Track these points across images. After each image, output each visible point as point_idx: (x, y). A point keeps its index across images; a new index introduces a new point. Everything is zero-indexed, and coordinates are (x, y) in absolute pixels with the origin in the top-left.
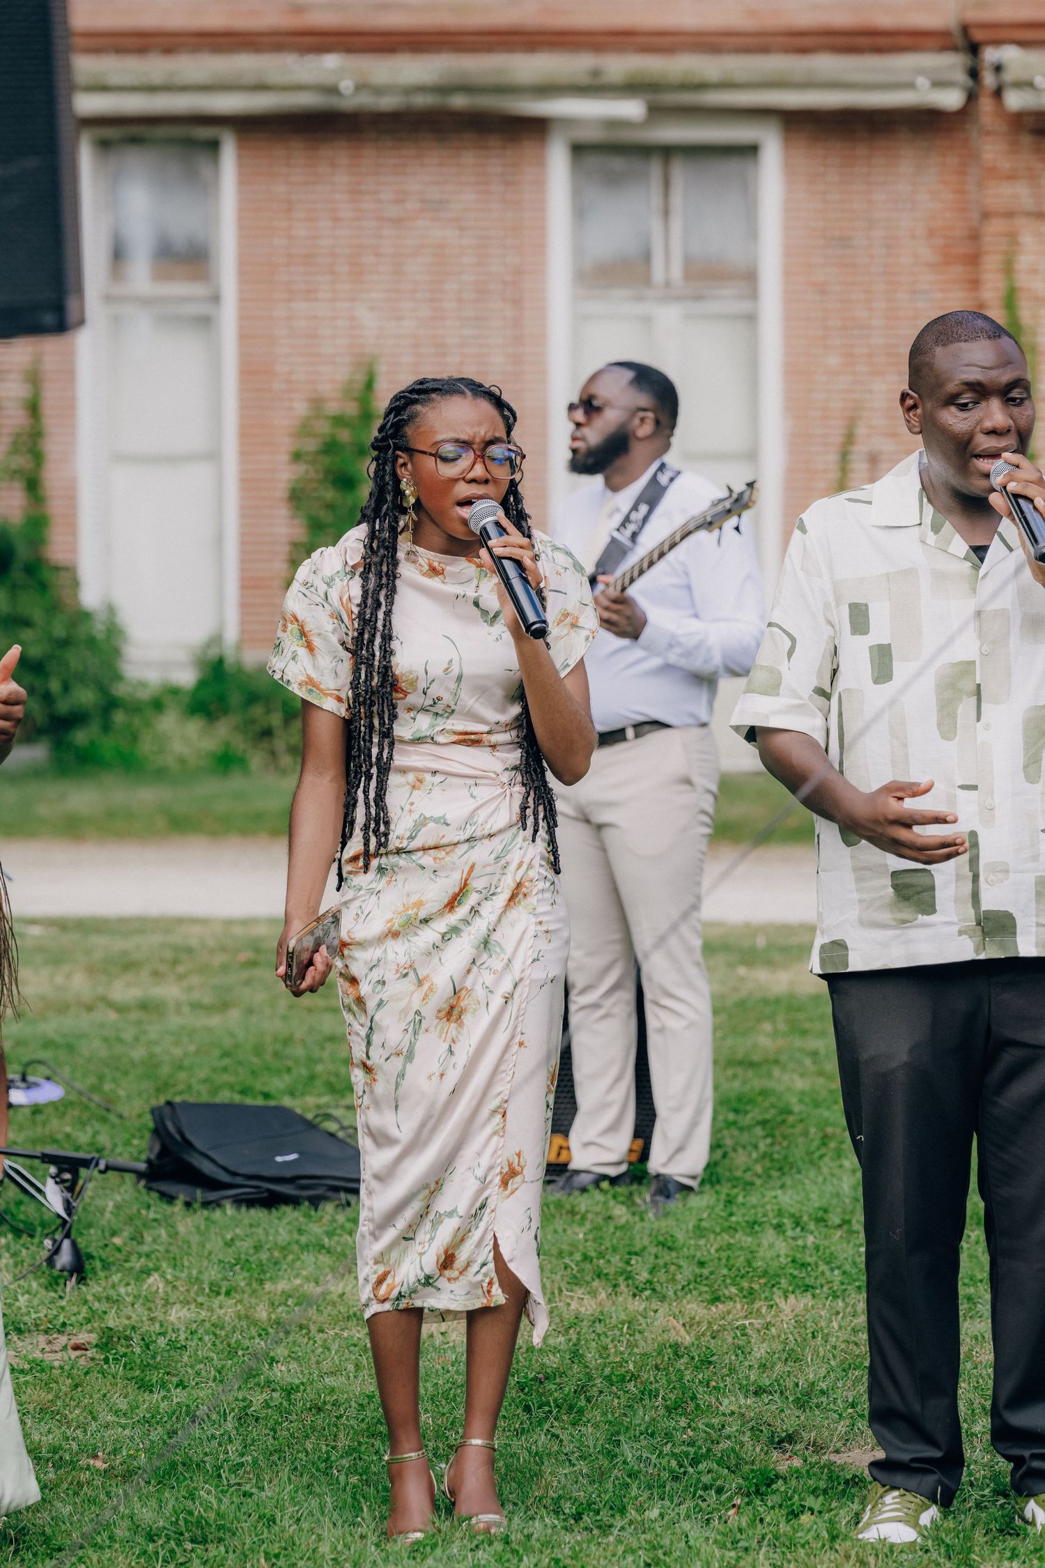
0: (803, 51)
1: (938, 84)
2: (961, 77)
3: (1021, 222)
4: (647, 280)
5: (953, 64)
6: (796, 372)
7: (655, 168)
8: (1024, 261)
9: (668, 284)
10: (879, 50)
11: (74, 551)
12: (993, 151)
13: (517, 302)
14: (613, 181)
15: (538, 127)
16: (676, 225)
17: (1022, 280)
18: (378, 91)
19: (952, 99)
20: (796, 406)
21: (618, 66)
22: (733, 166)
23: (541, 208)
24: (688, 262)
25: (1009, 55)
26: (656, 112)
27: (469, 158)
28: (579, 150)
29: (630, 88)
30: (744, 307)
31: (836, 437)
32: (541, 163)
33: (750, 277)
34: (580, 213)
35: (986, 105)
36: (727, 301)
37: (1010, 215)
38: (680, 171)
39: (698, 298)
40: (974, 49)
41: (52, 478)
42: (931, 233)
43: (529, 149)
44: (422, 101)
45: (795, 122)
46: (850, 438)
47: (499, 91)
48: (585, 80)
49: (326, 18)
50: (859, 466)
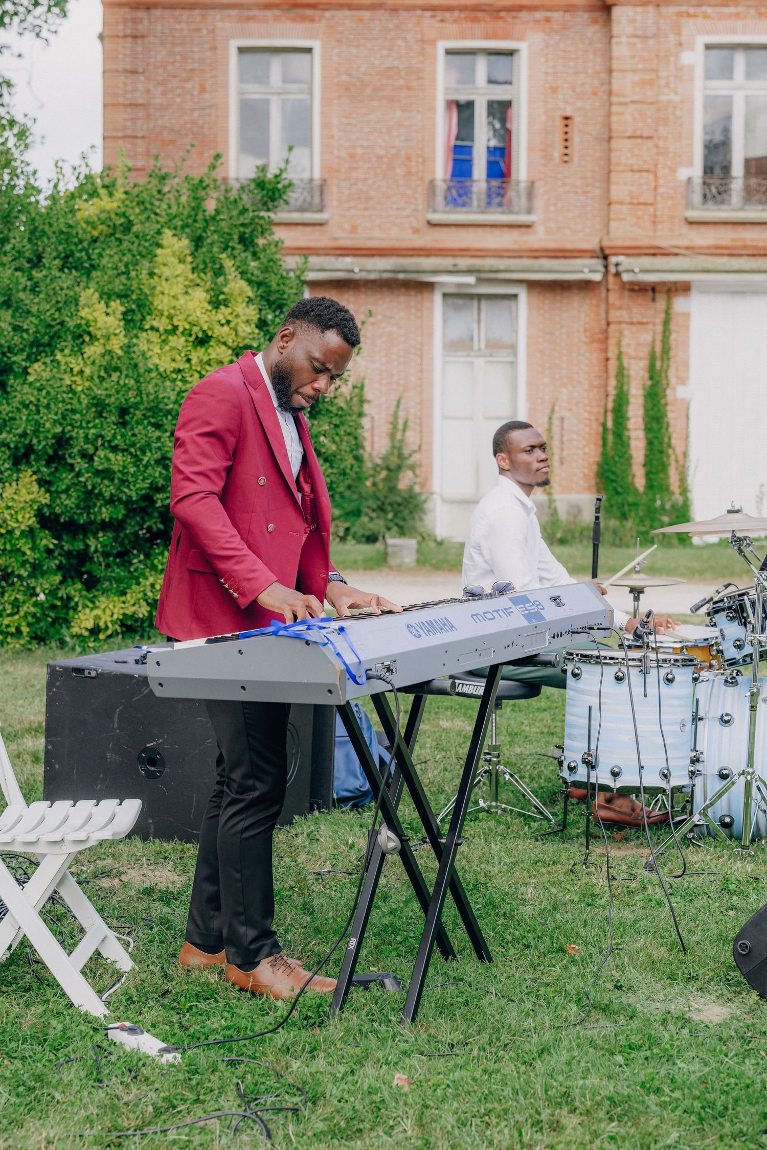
0: (536, 257)
1: (591, 271)
2: (603, 269)
3: (623, 326)
4: (472, 349)
5: (598, 263)
6: (530, 385)
7: (475, 303)
8: (625, 342)
9: (479, 349)
10: (565, 257)
12: (613, 297)
13: (421, 356)
14: (458, 308)
15: (429, 286)
16: (483, 326)
17: (623, 349)
18: (369, 271)
19: (597, 277)
20: (531, 398)
21: (464, 263)
22: (506, 303)
23: (431, 319)
24: (487, 341)
25: (621, 259)
26: (480, 281)
27: (402, 299)
28: (445, 295)
29: (469, 271)
30: (510, 359)
31: (547, 411)
32: (432, 301)
33: (513, 348)
34: (445, 321)
35: (611, 279)
36: (503, 356)
37: (620, 323)
38: (484, 304)
39: (491, 356)
40: (605, 257)
42: (585, 330)
43: (426, 295)
44: (386, 276)
45: (532, 285)
46: (553, 411)
47: (417, 272)
48: (451, 268)
49: (346, 242)
50: (556, 422)
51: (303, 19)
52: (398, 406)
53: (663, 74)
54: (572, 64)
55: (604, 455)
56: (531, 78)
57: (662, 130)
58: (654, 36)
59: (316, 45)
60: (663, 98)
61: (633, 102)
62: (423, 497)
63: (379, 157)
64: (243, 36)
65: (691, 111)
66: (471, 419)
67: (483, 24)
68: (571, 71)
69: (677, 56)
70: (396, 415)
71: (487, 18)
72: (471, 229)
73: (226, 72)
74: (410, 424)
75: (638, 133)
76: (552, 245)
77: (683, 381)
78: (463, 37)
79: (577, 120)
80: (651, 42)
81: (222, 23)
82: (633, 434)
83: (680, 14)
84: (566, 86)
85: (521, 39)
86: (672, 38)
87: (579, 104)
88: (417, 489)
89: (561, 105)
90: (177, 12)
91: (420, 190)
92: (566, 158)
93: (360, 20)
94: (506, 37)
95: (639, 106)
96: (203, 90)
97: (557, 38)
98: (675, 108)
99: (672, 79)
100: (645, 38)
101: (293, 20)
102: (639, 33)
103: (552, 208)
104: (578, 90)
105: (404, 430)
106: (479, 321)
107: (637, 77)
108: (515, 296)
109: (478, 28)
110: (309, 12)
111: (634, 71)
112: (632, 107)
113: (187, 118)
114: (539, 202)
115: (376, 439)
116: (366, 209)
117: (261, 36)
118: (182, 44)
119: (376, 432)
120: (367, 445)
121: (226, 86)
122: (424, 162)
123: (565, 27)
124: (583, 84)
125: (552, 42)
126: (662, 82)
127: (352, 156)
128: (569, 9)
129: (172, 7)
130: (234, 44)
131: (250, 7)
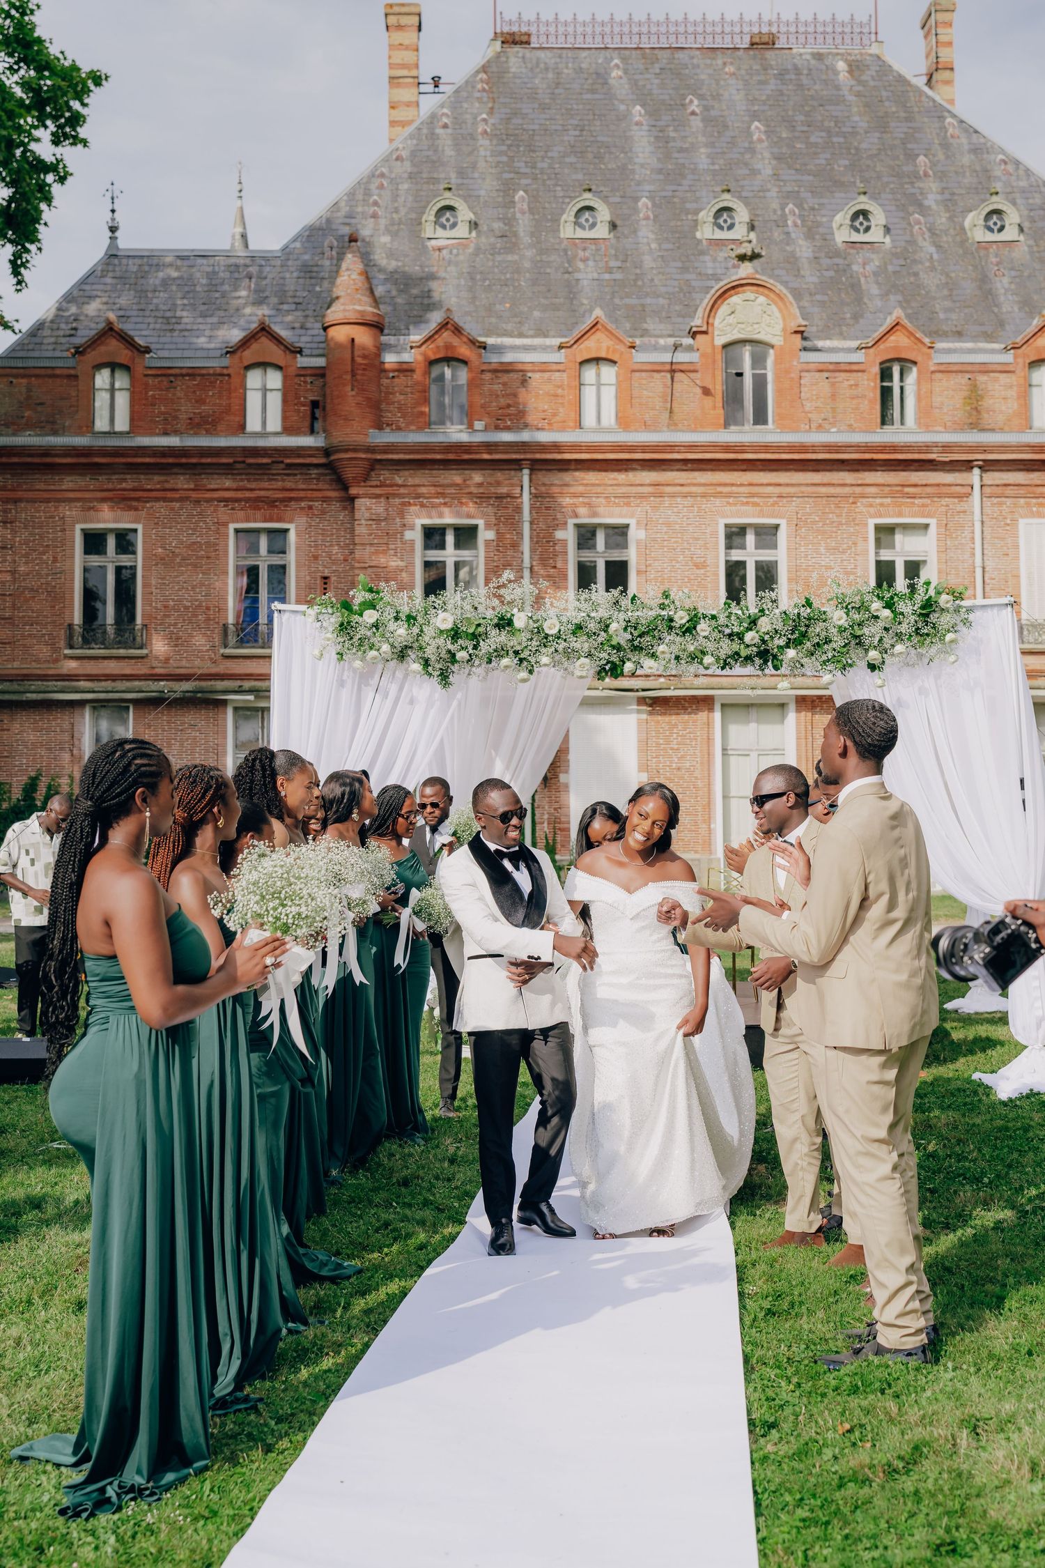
7: (260, 714)
13: (217, 754)
14: (246, 718)
15: (224, 703)
18: (175, 692)
21: (247, 685)
23: (225, 725)
26: (258, 698)
27: (203, 712)
28: (236, 709)
29: (250, 691)
32: (226, 713)
34: (236, 728)
43: (221, 709)
44: (189, 695)
47: (211, 692)
48: (238, 689)
49: (161, 671)
51: (130, 508)
53: (392, 546)
54: (328, 539)
56: (298, 549)
58: (385, 520)
59: (140, 527)
60: (393, 564)
61: (370, 566)
63: (186, 608)
64: (85, 522)
65: (412, 569)
67: (262, 511)
68: (328, 544)
69: (402, 533)
71: (266, 507)
72: (254, 660)
73: (73, 548)
78: (248, 521)
79: (333, 579)
80: (383, 524)
81: (68, 511)
83: (403, 504)
84: (324, 554)
85: (290, 522)
86: (398, 520)
87: (334, 569)
89: (321, 568)
90: (37, 504)
91: (216, 631)
93: (172, 509)
94: (279, 520)
95: (375, 570)
96: (55, 560)
97: (317, 520)
98: (402, 571)
99: (399, 550)
100: (378, 521)
101: (123, 510)
102: (374, 517)
104: (333, 557)
106: (262, 727)
107: (373, 549)
109: (259, 514)
110: (135, 504)
111: (371, 544)
112: (370, 570)
113: (43, 581)
116: (177, 646)
117: (99, 521)
118: (41, 527)
121: (73, 557)
122: (219, 611)
123: (323, 512)
124: (336, 553)
125: (313, 523)
126: (392, 552)
127: (167, 608)
128: (325, 500)
129: (33, 501)
130: (78, 527)
131: (91, 500)
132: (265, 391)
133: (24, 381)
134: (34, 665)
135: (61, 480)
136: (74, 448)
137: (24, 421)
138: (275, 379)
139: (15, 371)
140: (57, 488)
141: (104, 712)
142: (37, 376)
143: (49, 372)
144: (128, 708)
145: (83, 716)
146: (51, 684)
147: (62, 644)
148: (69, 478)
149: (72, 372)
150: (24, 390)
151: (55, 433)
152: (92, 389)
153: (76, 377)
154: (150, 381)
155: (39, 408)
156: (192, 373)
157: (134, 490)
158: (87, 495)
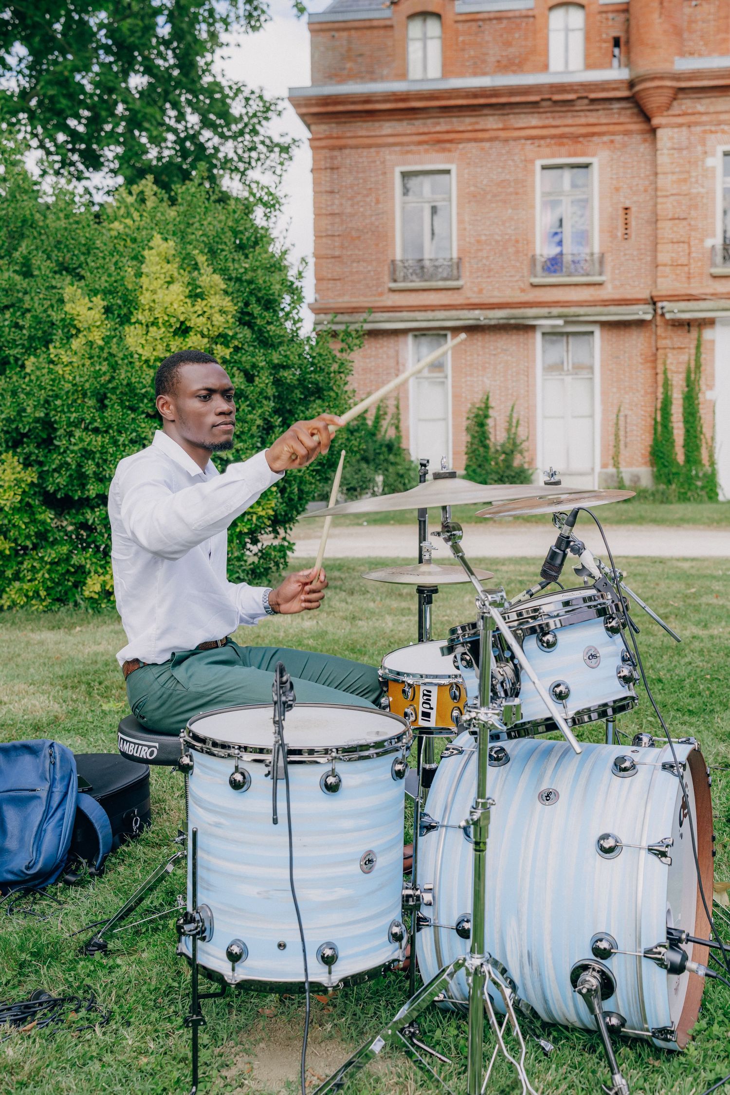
0: (605, 306)
1: (645, 313)
2: (652, 311)
3: (668, 350)
4: (563, 369)
5: (649, 308)
6: (604, 393)
7: (565, 338)
8: (669, 361)
9: (568, 370)
10: (627, 305)
11: (408, 445)
12: (660, 331)
13: (527, 376)
14: (553, 342)
15: (533, 328)
16: (570, 354)
17: (668, 367)
18: (490, 319)
19: (649, 317)
20: (604, 402)
21: (555, 311)
22: (586, 338)
23: (534, 350)
24: (573, 364)
25: (665, 304)
26: (567, 323)
27: (514, 337)
28: (544, 334)
29: (559, 317)
30: (589, 376)
31: (615, 411)
32: (534, 338)
33: (591, 368)
34: (544, 352)
35: (658, 318)
36: (585, 374)
37: (665, 348)
38: (571, 339)
39: (576, 374)
40: (654, 303)
41: (402, 426)
42: (641, 355)
43: (530, 334)
44: (502, 322)
45: (604, 325)
46: (619, 411)
47: (523, 318)
48: (546, 315)
49: (475, 300)
50: (622, 419)
51: (444, 150)
52: (512, 410)
53: (694, 174)
54: (629, 171)
55: (655, 440)
56: (601, 182)
57: (693, 213)
58: (687, 148)
59: (453, 168)
60: (694, 191)
61: (672, 195)
62: (530, 472)
63: (497, 242)
64: (404, 164)
65: (714, 199)
66: (563, 417)
67: (567, 147)
68: (628, 176)
69: (703, 161)
70: (511, 417)
71: (570, 142)
72: (560, 288)
73: (393, 189)
74: (521, 422)
75: (676, 216)
76: (617, 296)
77: (711, 387)
78: (553, 156)
79: (634, 209)
80: (685, 152)
81: (389, 156)
82: (675, 425)
83: (705, 132)
84: (625, 186)
85: (593, 155)
86: (699, 148)
87: (635, 198)
88: (526, 466)
89: (622, 199)
90: (360, 151)
91: (525, 262)
92: (626, 236)
93: (483, 149)
94: (583, 154)
95: (677, 197)
96: (378, 202)
97: (619, 153)
98: (703, 197)
99: (700, 177)
100: (680, 149)
101: (437, 151)
102: (676, 146)
103: (617, 271)
104: (634, 189)
105: (517, 427)
106: (567, 351)
107: (675, 177)
108: (592, 333)
109: (563, 150)
110: (448, 145)
111: (673, 173)
112: (672, 198)
113: (368, 221)
114: (608, 268)
115: (498, 433)
116: (489, 277)
117: (416, 164)
118: (364, 172)
119: (498, 428)
120: (492, 437)
121: (393, 198)
122: (527, 244)
123: (625, 145)
124: (637, 185)
125: (615, 157)
126: (693, 180)
127: (478, 242)
128: (627, 133)
129: (356, 147)
130: (398, 170)
131: (408, 144)
132: (567, 30)
133: (344, 34)
134: (362, 299)
135: (381, 127)
136: (394, 94)
137: (345, 72)
138: (576, 17)
139: (336, 25)
140: (377, 133)
141: (424, 340)
142: (356, 29)
143: (367, 24)
144: (445, 335)
145: (406, 344)
146: (379, 316)
147: (386, 278)
148: (387, 124)
149: (388, 23)
150: (345, 43)
151: (373, 80)
152: (405, 39)
153: (391, 27)
154: (460, 26)
155: (360, 60)
156: (499, 17)
157: (448, 132)
158: (405, 139)
